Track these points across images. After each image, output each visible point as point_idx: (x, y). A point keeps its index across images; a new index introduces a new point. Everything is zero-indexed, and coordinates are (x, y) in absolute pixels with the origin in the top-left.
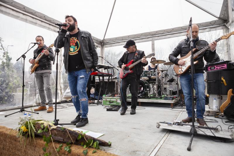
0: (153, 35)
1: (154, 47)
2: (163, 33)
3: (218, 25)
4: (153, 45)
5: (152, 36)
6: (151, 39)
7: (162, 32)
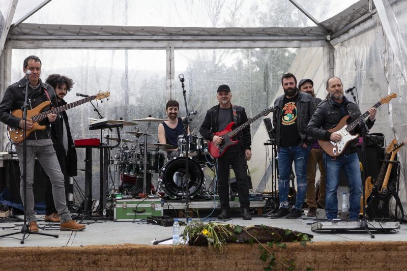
0: (171, 34)
1: (174, 67)
2: (197, 35)
3: (316, 38)
4: (170, 60)
5: (169, 38)
6: (165, 44)
7: (196, 32)
